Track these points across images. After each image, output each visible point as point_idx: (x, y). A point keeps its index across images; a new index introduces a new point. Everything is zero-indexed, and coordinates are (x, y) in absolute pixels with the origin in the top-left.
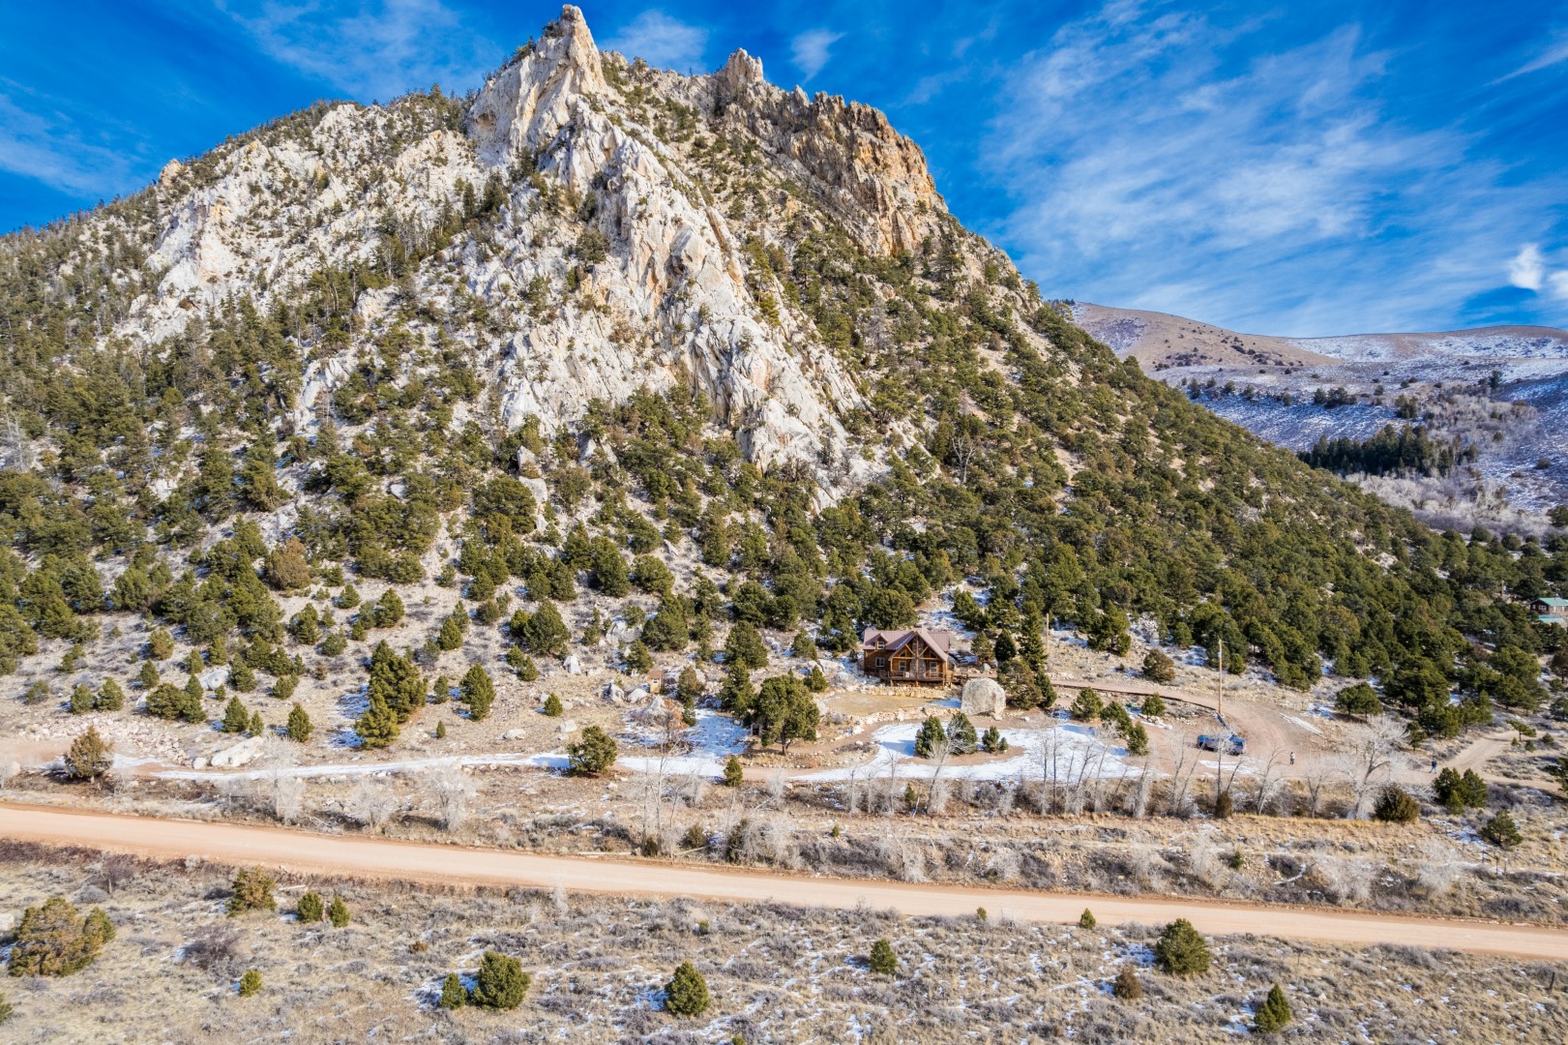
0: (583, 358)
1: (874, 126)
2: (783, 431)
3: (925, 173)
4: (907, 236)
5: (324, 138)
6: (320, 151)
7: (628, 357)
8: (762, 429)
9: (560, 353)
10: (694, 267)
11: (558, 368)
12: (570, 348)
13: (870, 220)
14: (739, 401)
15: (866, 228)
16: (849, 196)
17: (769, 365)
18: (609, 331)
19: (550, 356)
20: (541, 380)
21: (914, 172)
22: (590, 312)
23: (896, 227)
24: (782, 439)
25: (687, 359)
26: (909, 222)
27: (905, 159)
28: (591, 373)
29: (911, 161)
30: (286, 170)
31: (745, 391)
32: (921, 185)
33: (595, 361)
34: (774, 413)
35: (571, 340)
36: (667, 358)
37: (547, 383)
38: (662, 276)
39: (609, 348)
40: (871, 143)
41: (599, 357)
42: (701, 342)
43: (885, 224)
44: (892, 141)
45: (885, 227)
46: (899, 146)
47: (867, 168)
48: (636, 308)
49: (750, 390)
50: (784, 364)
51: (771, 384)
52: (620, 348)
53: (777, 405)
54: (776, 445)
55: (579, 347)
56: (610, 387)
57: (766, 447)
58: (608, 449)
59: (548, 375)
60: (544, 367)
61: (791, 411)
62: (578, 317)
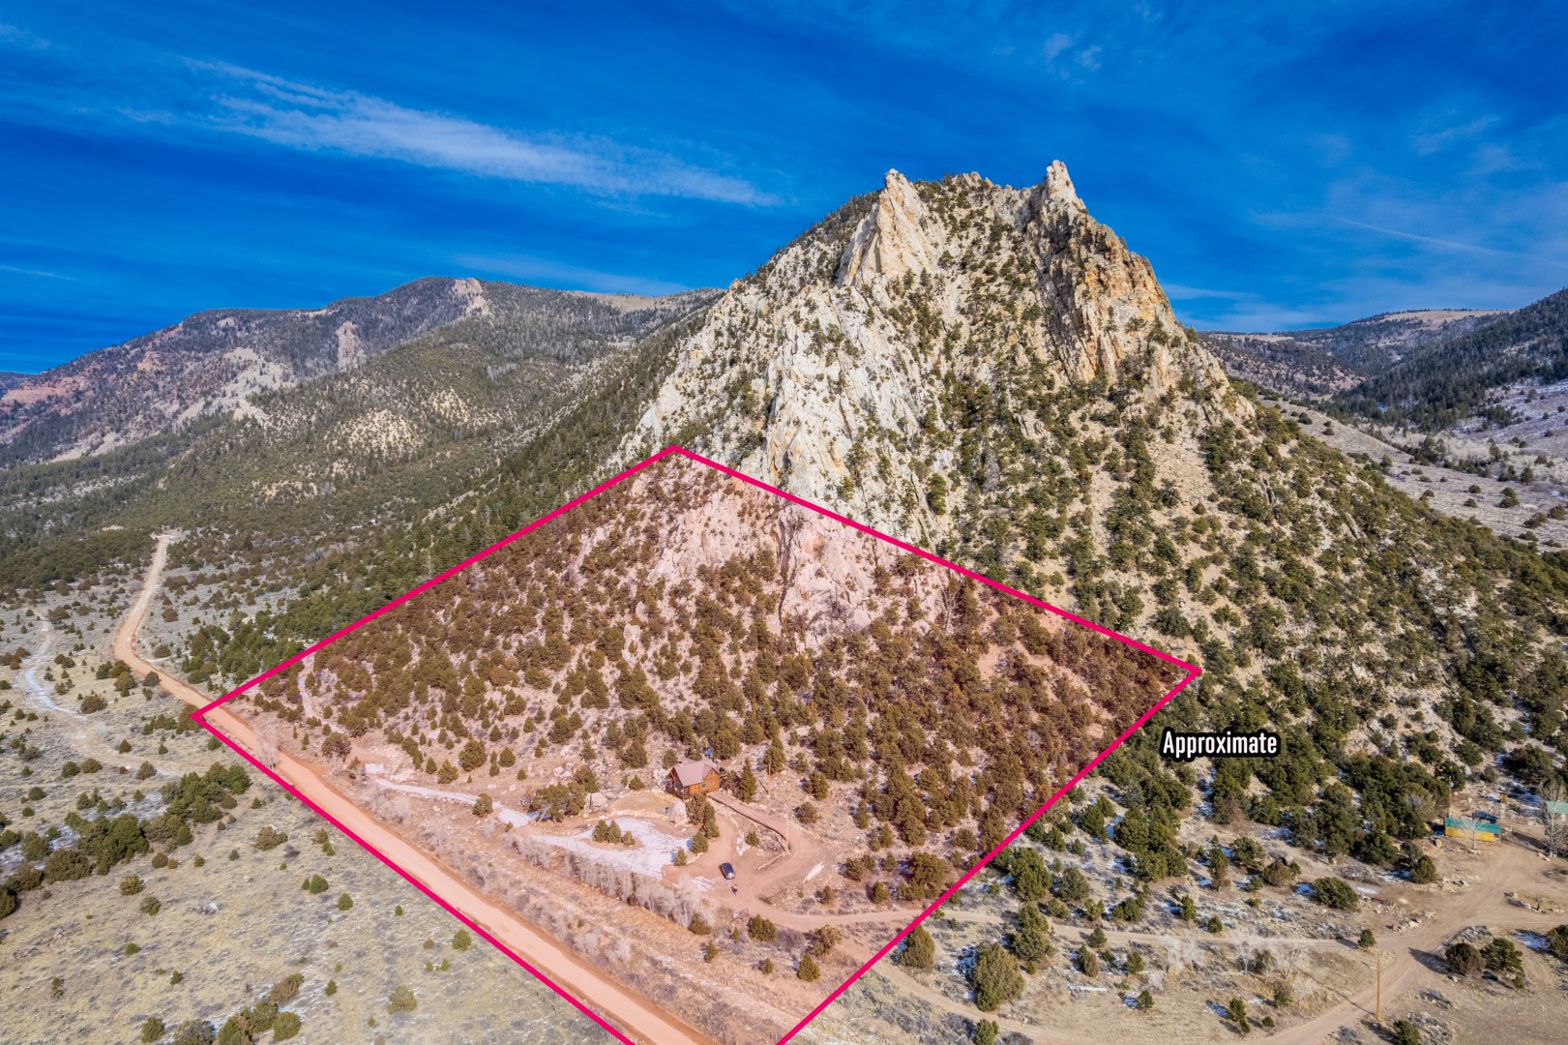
0: (713, 532)
1: (1104, 249)
2: (806, 589)
3: (1151, 285)
4: (1111, 359)
7: (746, 529)
8: (794, 587)
9: (699, 529)
10: (795, 460)
11: (695, 541)
13: (1078, 345)
14: (792, 563)
15: (1072, 353)
16: (1068, 322)
17: (820, 536)
18: (739, 508)
19: (691, 532)
20: (678, 550)
21: (1139, 287)
22: (731, 496)
23: (1100, 352)
24: (805, 596)
25: (778, 529)
26: (1114, 342)
27: (1131, 275)
28: (713, 542)
29: (1136, 276)
31: (795, 558)
32: (1145, 298)
33: (721, 533)
34: (805, 579)
35: (709, 519)
36: (768, 529)
37: (682, 551)
38: (780, 465)
39: (737, 520)
40: (1098, 267)
41: (726, 530)
42: (784, 520)
43: (1091, 347)
44: (1119, 260)
45: (1090, 350)
46: (1126, 263)
47: (1085, 294)
49: (798, 556)
50: (832, 534)
51: (819, 551)
52: (742, 521)
53: (809, 570)
54: (799, 600)
55: (713, 524)
56: (721, 552)
57: (792, 603)
58: (692, 602)
59: (685, 546)
60: (685, 541)
61: (819, 574)
62: (722, 500)
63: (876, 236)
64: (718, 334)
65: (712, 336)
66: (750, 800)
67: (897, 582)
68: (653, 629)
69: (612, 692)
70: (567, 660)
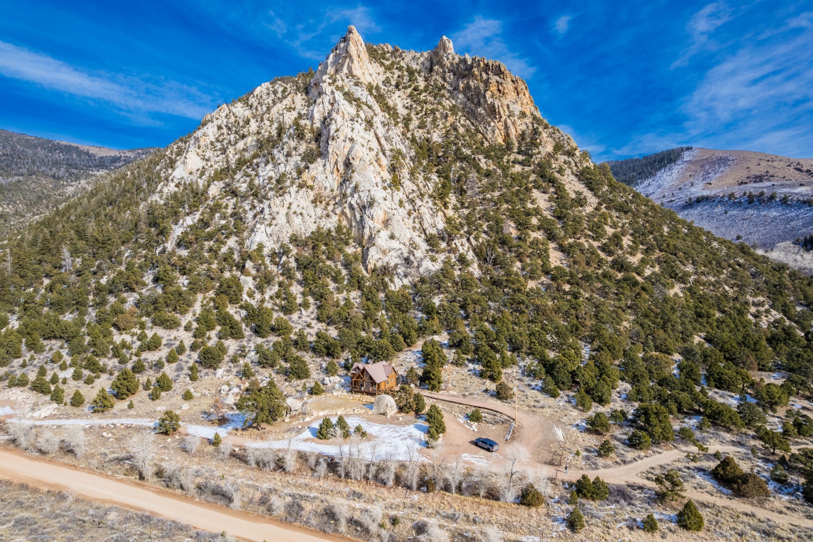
0: (295, 213)
1: (499, 72)
2: (385, 248)
3: (527, 94)
4: (512, 131)
5: (254, 100)
6: (251, 106)
7: (319, 211)
8: (374, 247)
9: (284, 211)
10: (355, 163)
11: (281, 219)
12: (289, 208)
13: (492, 124)
14: (367, 232)
15: (489, 129)
16: (483, 112)
17: (386, 213)
18: (312, 198)
19: (278, 213)
20: (270, 225)
21: (521, 95)
22: (304, 189)
23: (506, 127)
24: (384, 252)
25: (347, 211)
26: (514, 123)
27: (516, 89)
28: (297, 220)
29: (519, 89)
30: (236, 117)
31: (370, 227)
32: (525, 102)
33: (301, 214)
34: (382, 239)
35: (290, 204)
36: (338, 211)
37: (273, 226)
38: (342, 168)
39: (311, 206)
40: (497, 82)
41: (304, 212)
42: (353, 202)
43: (500, 125)
44: (509, 79)
45: (500, 127)
46: (513, 81)
47: (492, 96)
48: (328, 185)
49: (372, 227)
50: (395, 212)
51: (386, 223)
52: (316, 206)
53: (384, 234)
54: (380, 256)
55: (294, 207)
56: (306, 227)
57: (374, 257)
58: (292, 260)
59: (274, 222)
60: (274, 218)
61: (392, 237)
62: (297, 192)
63: (348, 60)
64: (220, 128)
65: (215, 129)
68: (264, 281)
69: (244, 326)
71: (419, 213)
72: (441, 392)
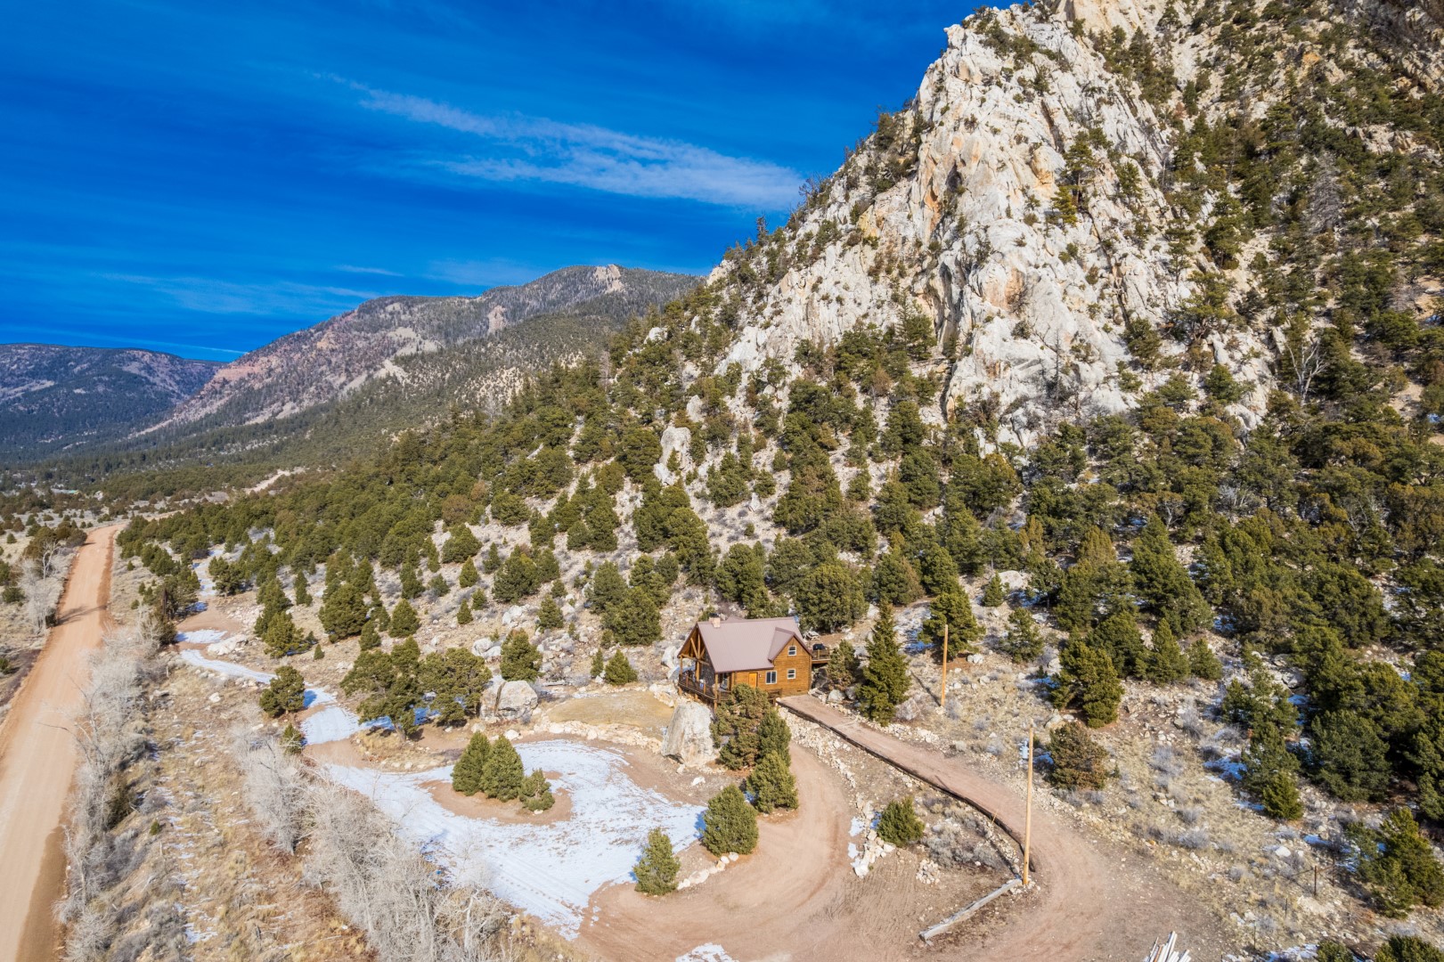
0: (825, 298)
2: (995, 359)
7: (883, 290)
8: (970, 358)
9: (801, 296)
10: (969, 173)
11: (794, 313)
12: (815, 288)
14: (965, 324)
17: (1019, 275)
18: (871, 263)
19: (790, 301)
20: (766, 326)
22: (857, 248)
24: (992, 370)
25: (938, 284)
28: (826, 313)
31: (972, 313)
33: (839, 300)
34: (994, 340)
35: (820, 280)
36: (920, 287)
37: (772, 328)
38: (941, 191)
39: (867, 280)
41: (848, 296)
48: (910, 234)
49: (977, 310)
50: (1042, 272)
51: (1017, 302)
52: (875, 282)
53: (1002, 326)
54: (982, 378)
55: (825, 287)
56: (832, 325)
57: (967, 377)
58: (784, 394)
59: (777, 319)
60: (778, 313)
61: (1021, 332)
62: (842, 255)
66: (889, 716)
67: (1174, 349)
68: (716, 432)
69: (627, 527)
70: (563, 483)
71: (1120, 274)
72: (891, 728)
